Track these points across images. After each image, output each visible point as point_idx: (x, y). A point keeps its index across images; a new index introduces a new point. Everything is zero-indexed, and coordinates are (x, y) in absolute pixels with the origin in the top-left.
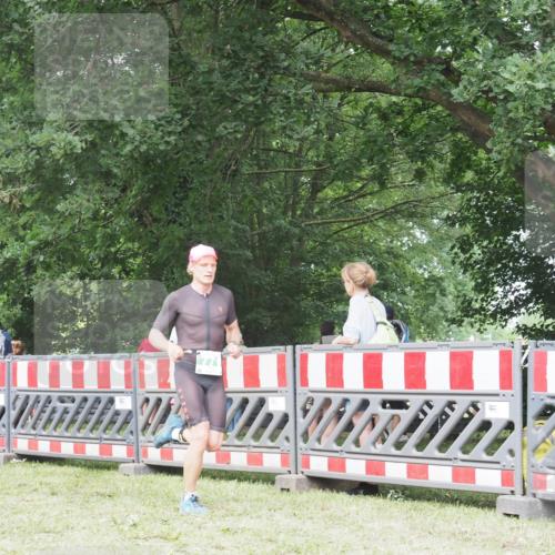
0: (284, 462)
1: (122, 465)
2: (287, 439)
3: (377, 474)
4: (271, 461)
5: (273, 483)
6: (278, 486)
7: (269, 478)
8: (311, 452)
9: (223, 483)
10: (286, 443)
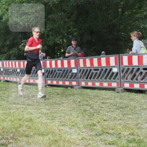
0: (117, 85)
1: (75, 87)
2: (118, 79)
3: (143, 88)
4: (114, 85)
5: (115, 90)
6: (116, 91)
7: (113, 89)
8: (125, 82)
9: (102, 91)
10: (118, 80)
